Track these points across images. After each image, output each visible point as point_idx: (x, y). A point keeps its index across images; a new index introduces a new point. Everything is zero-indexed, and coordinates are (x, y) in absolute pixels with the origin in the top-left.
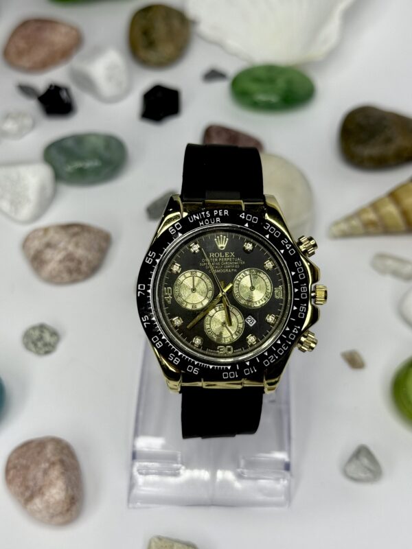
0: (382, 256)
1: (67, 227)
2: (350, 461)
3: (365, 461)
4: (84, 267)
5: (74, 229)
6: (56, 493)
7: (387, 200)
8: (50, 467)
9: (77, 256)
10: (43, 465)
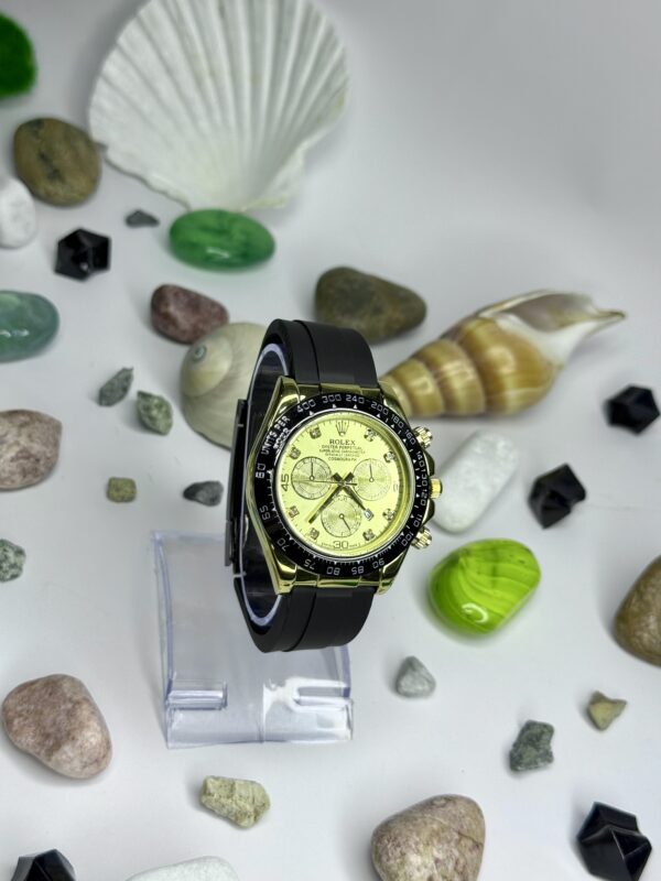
1: (9, 415)
2: (402, 674)
5: (20, 417)
8: (73, 707)
9: (33, 452)
10: (63, 707)
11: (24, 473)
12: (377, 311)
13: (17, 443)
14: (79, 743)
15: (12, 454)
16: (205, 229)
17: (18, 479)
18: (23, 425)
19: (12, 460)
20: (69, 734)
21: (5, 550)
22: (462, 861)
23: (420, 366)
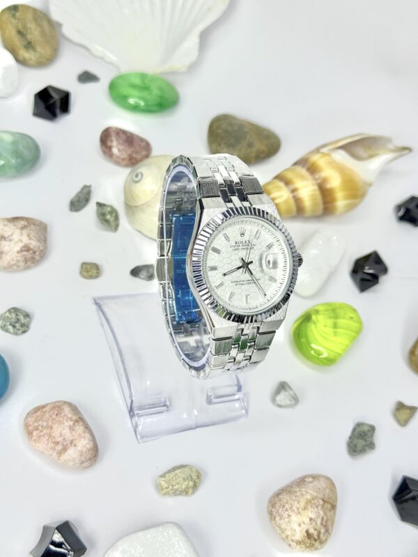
5: (22, 221)
8: (74, 425)
10: (66, 424)
12: (250, 145)
14: (79, 448)
20: (72, 442)
22: (325, 518)
23: (281, 184)
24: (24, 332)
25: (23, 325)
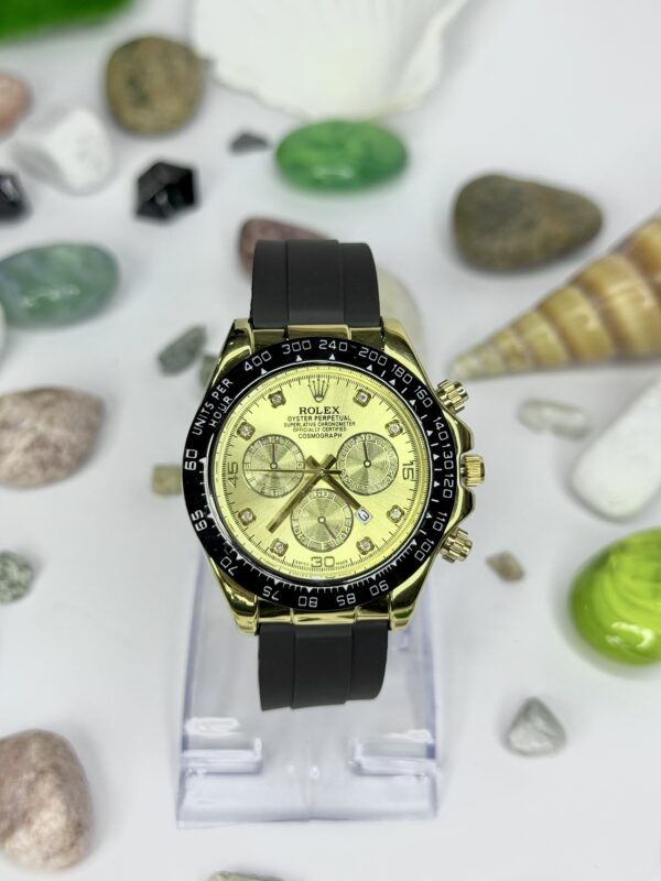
0: (535, 404)
1: (32, 395)
2: (515, 724)
3: (540, 723)
4: (65, 457)
5: (43, 397)
6: (51, 818)
7: (536, 316)
8: (37, 779)
9: (53, 439)
10: (25, 777)
11: (43, 465)
12: (529, 225)
13: (33, 429)
14: (35, 827)
15: (24, 441)
16: (317, 145)
17: (36, 473)
18: (46, 406)
19: (27, 450)
20: (25, 814)
21: (5, 564)
23: (575, 293)
24: (16, 597)
25: (12, 585)
